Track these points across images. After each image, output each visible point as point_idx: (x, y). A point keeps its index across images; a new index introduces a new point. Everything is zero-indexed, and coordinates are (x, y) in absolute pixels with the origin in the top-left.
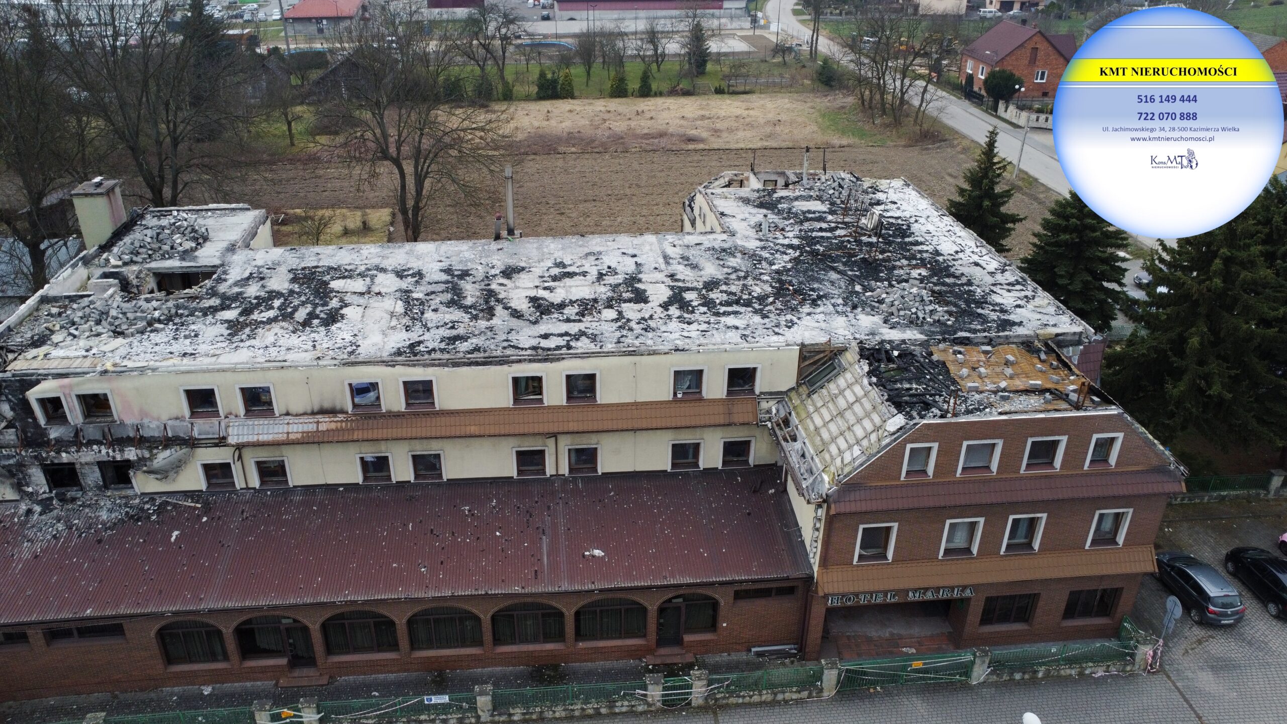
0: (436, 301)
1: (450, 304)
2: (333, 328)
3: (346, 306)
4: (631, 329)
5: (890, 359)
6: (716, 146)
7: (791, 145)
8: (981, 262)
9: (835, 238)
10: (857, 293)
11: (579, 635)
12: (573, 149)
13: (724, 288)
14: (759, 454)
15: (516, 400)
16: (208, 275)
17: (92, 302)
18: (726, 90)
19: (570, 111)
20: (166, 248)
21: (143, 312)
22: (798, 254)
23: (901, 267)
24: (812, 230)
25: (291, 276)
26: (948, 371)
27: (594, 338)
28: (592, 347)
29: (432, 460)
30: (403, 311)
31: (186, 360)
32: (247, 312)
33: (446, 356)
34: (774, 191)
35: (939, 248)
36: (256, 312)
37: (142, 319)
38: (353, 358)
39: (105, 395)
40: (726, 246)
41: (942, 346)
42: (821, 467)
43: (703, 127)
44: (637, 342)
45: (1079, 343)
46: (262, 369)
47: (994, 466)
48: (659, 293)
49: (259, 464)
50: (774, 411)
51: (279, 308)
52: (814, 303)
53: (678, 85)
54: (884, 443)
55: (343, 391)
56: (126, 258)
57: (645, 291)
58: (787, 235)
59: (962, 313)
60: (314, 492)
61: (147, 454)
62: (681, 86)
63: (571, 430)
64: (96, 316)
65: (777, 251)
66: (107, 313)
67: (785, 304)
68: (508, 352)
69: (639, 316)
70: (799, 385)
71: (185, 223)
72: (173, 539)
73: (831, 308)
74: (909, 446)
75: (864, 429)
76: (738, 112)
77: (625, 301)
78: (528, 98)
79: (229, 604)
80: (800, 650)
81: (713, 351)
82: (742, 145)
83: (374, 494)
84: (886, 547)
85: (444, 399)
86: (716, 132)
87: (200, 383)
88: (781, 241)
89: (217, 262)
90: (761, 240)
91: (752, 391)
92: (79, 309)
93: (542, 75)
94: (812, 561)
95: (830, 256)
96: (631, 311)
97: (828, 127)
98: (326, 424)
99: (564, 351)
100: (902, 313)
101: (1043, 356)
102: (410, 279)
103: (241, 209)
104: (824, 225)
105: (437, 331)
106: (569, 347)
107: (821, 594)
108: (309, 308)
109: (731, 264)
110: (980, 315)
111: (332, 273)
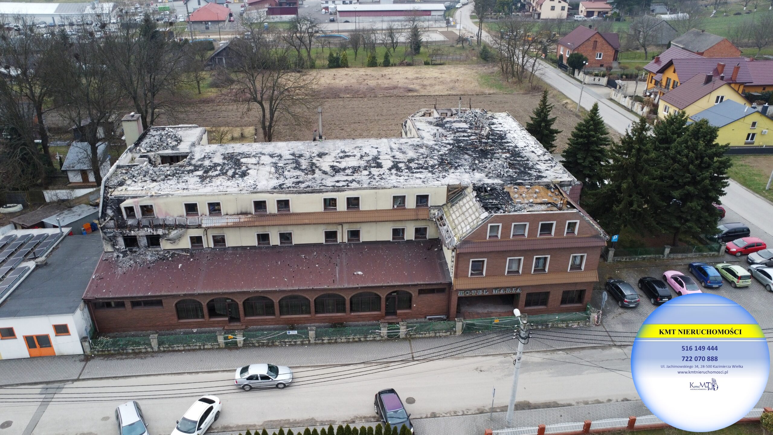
0: (289, 167)
1: (295, 168)
2: (245, 178)
3: (249, 169)
4: (375, 179)
5: (486, 191)
6: (423, 94)
7: (463, 93)
8: (535, 151)
9: (470, 140)
10: (476, 164)
11: (352, 310)
12: (348, 96)
13: (416, 162)
14: (430, 234)
15: (325, 209)
16: (185, 157)
17: (141, 167)
18: (430, 63)
19: (346, 75)
20: (165, 144)
21: (163, 171)
22: (451, 147)
23: (498, 153)
24: (460, 137)
25: (223, 157)
26: (510, 196)
27: (358, 182)
28: (358, 186)
29: (288, 236)
30: (274, 171)
31: (185, 191)
32: (206, 172)
33: (295, 189)
34: (444, 118)
35: (517, 145)
36: (210, 172)
37: (162, 175)
38: (255, 190)
39: (151, 206)
40: (419, 143)
41: (509, 186)
42: (454, 234)
43: (417, 84)
44: (377, 184)
45: (570, 185)
46: (217, 195)
47: (526, 234)
48: (387, 163)
49: (214, 237)
50: (436, 214)
51: (220, 170)
52: (456, 168)
53: (405, 60)
54: (479, 223)
55: (251, 205)
56: (148, 149)
57: (381, 163)
58: (448, 138)
59: (522, 172)
60: (237, 249)
61: (167, 232)
62: (406, 61)
63: (349, 221)
64: (144, 173)
65: (442, 146)
66: (148, 172)
67: (443, 168)
68: (322, 188)
69: (378, 173)
70: (447, 203)
71: (172, 134)
72: (179, 267)
73: (463, 170)
74: (489, 225)
75: (472, 218)
76: (436, 75)
77: (372, 167)
78: (323, 67)
79: (206, 292)
80: (448, 318)
81: (410, 188)
82: (437, 93)
83: (263, 250)
84: (482, 270)
85: (294, 208)
86: (424, 86)
87: (191, 201)
88: (445, 141)
89: (188, 151)
90: (435, 141)
91: (427, 205)
92: (136, 171)
93: (331, 55)
94: (451, 276)
95: (466, 148)
96: (375, 171)
97: (484, 84)
98: (243, 219)
99: (346, 187)
100: (494, 172)
101: (552, 190)
102: (276, 158)
103: (194, 127)
104: (466, 134)
105: (290, 180)
106: (348, 186)
107: (455, 289)
108: (233, 170)
109: (420, 152)
110: (529, 173)
111: (241, 155)
